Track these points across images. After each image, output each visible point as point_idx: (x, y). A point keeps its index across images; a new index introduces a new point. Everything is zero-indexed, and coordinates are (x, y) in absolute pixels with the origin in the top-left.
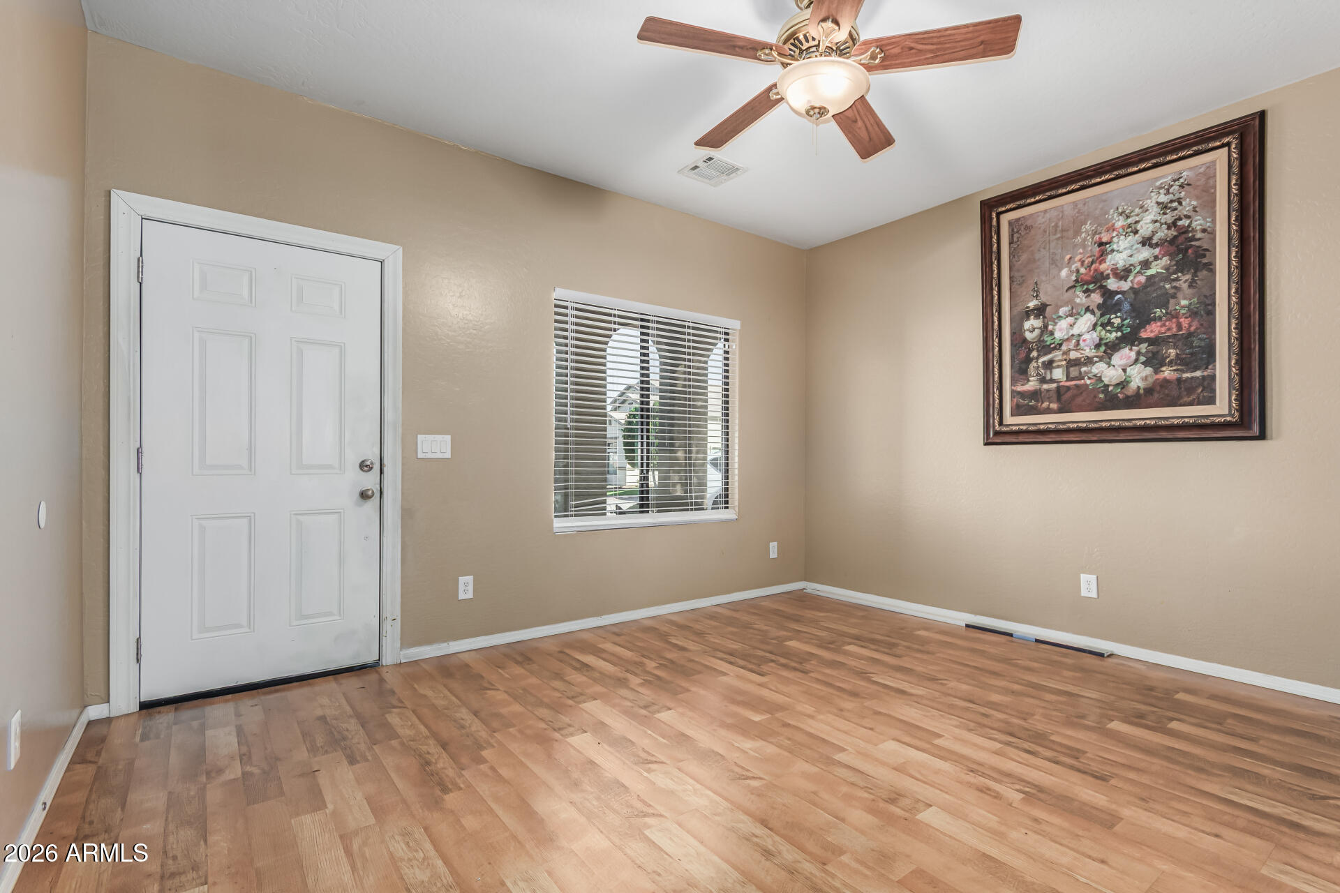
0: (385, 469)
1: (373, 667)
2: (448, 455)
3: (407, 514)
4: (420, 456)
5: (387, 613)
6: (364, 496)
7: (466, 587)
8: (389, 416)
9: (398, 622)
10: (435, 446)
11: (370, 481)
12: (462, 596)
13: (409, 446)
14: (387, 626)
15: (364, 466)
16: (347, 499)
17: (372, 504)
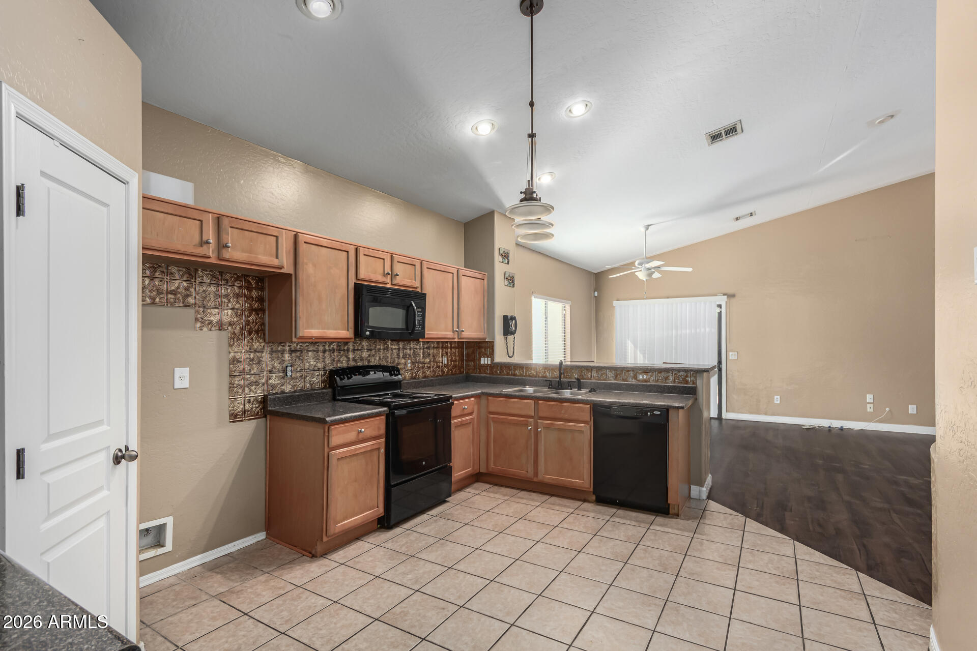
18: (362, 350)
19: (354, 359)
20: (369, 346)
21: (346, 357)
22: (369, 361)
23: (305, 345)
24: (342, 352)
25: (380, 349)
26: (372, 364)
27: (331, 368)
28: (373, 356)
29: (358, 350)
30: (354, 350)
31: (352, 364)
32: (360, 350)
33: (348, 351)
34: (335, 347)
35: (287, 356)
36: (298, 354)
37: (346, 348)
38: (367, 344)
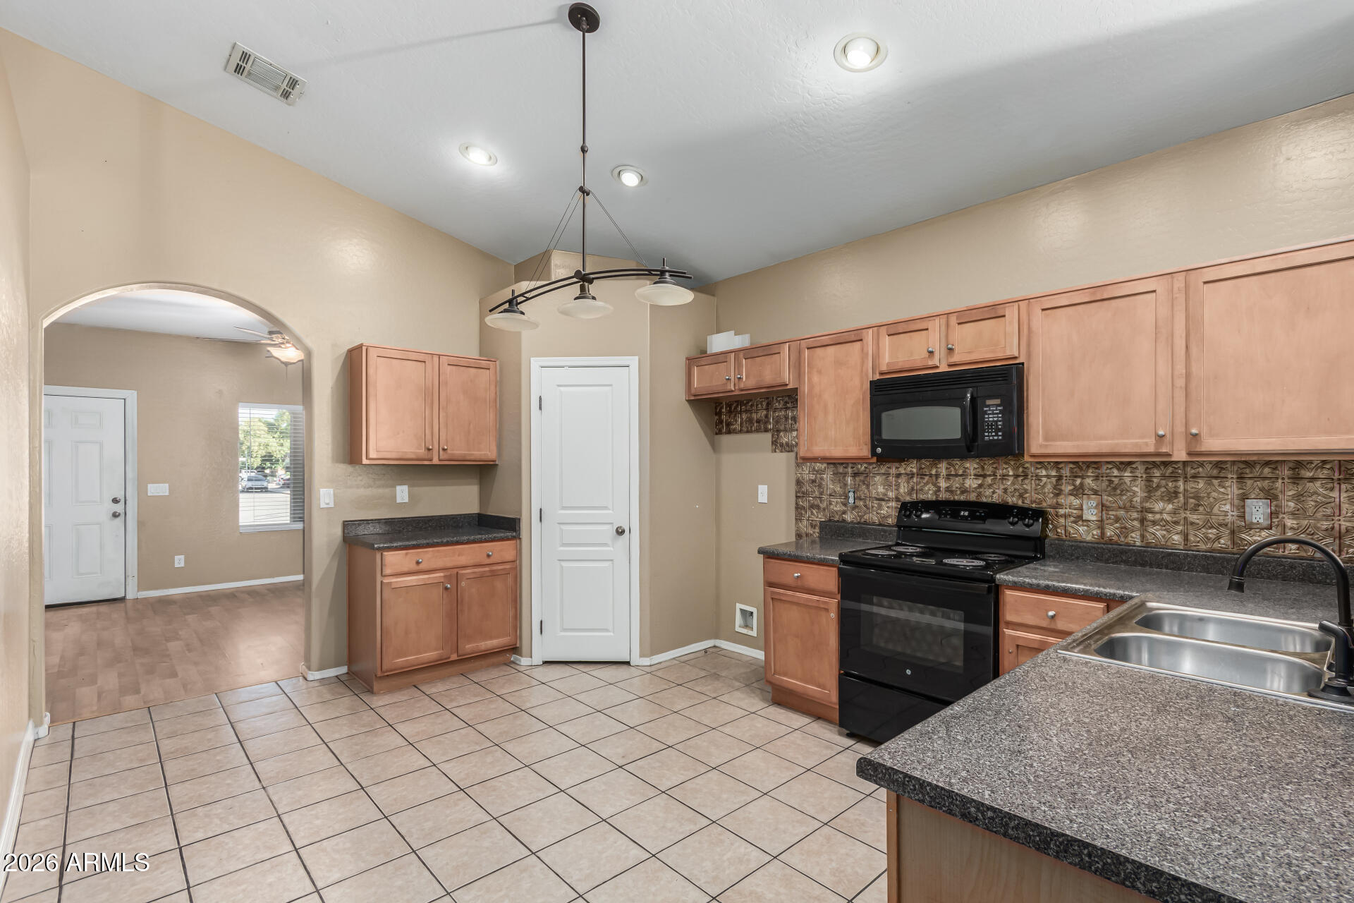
0: (127, 502)
1: (123, 599)
2: (167, 494)
3: (141, 524)
4: (149, 495)
5: (129, 573)
6: (115, 515)
7: (179, 561)
8: (129, 475)
9: (136, 579)
10: (158, 489)
11: (119, 508)
12: (177, 565)
13: (141, 489)
14: (129, 580)
15: (115, 501)
16: (105, 516)
17: (119, 521)
18: (964, 475)
19: (948, 489)
20: (980, 470)
21: (935, 485)
22: (979, 495)
23: (871, 467)
24: (927, 478)
25: (1008, 475)
26: (984, 500)
27: (908, 499)
28: (990, 486)
29: (957, 475)
30: (948, 477)
31: (943, 496)
32: (961, 475)
33: (937, 476)
34: (915, 470)
35: (849, 480)
36: (862, 478)
37: (934, 472)
38: (976, 466)
